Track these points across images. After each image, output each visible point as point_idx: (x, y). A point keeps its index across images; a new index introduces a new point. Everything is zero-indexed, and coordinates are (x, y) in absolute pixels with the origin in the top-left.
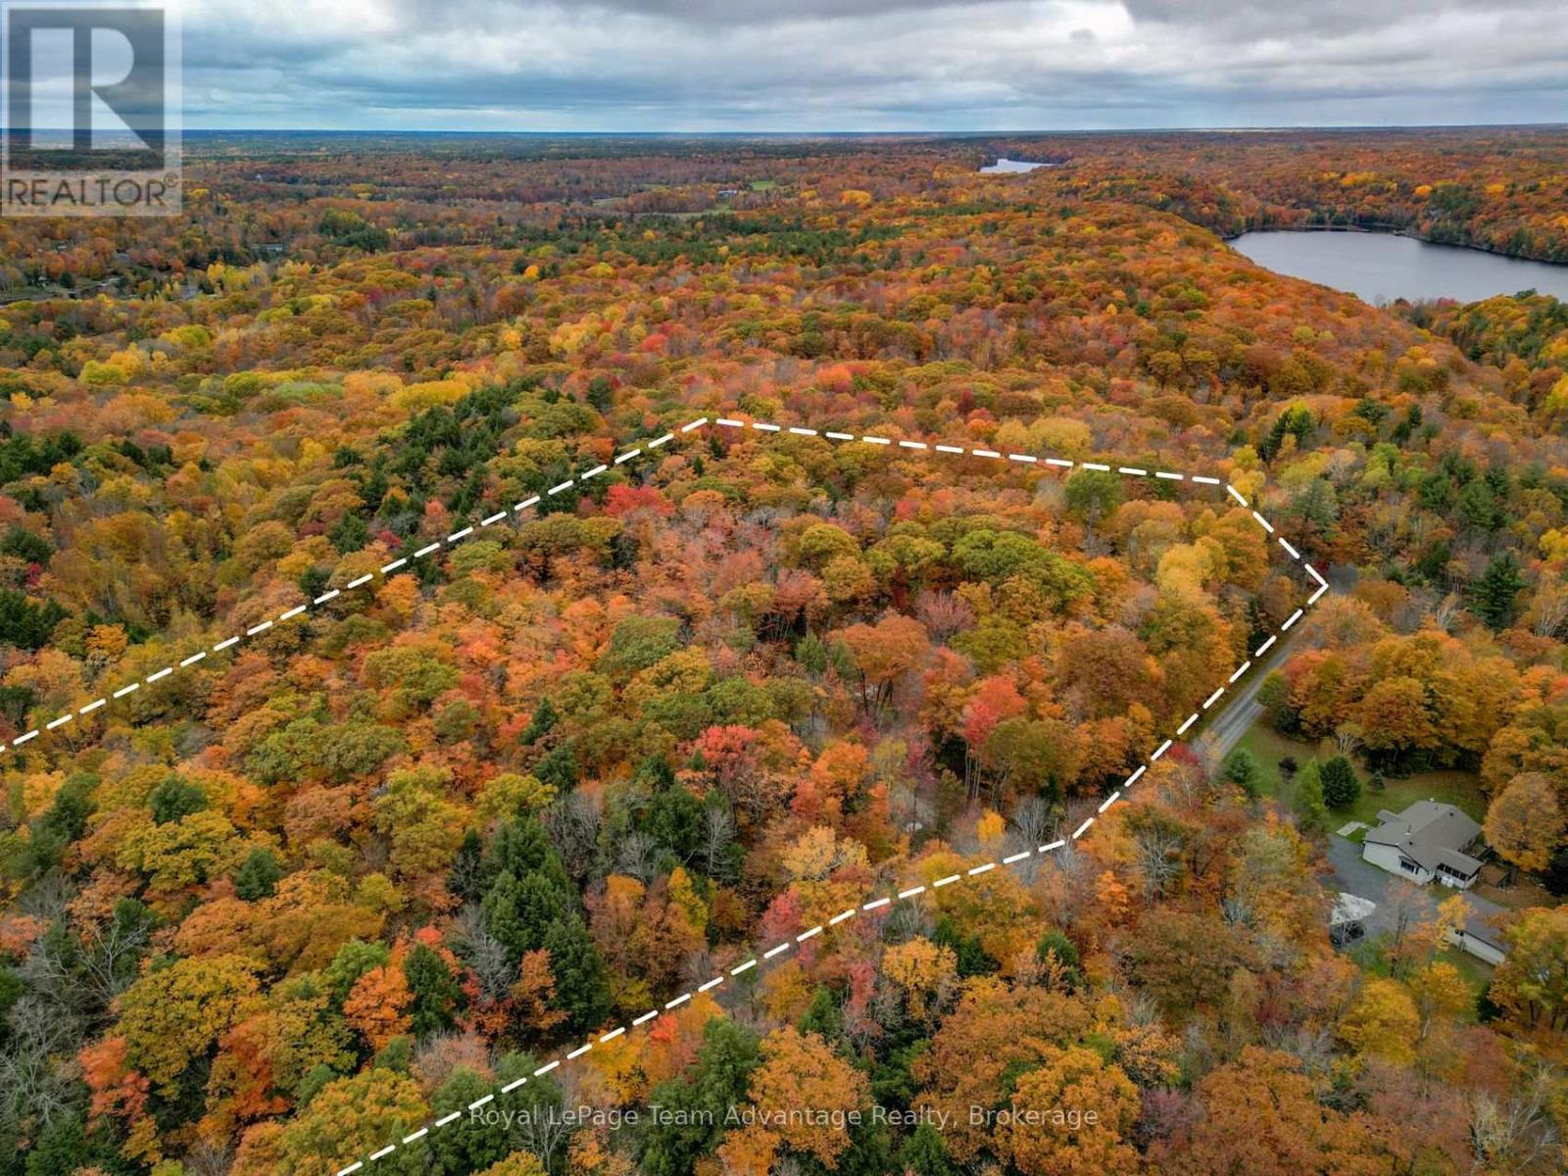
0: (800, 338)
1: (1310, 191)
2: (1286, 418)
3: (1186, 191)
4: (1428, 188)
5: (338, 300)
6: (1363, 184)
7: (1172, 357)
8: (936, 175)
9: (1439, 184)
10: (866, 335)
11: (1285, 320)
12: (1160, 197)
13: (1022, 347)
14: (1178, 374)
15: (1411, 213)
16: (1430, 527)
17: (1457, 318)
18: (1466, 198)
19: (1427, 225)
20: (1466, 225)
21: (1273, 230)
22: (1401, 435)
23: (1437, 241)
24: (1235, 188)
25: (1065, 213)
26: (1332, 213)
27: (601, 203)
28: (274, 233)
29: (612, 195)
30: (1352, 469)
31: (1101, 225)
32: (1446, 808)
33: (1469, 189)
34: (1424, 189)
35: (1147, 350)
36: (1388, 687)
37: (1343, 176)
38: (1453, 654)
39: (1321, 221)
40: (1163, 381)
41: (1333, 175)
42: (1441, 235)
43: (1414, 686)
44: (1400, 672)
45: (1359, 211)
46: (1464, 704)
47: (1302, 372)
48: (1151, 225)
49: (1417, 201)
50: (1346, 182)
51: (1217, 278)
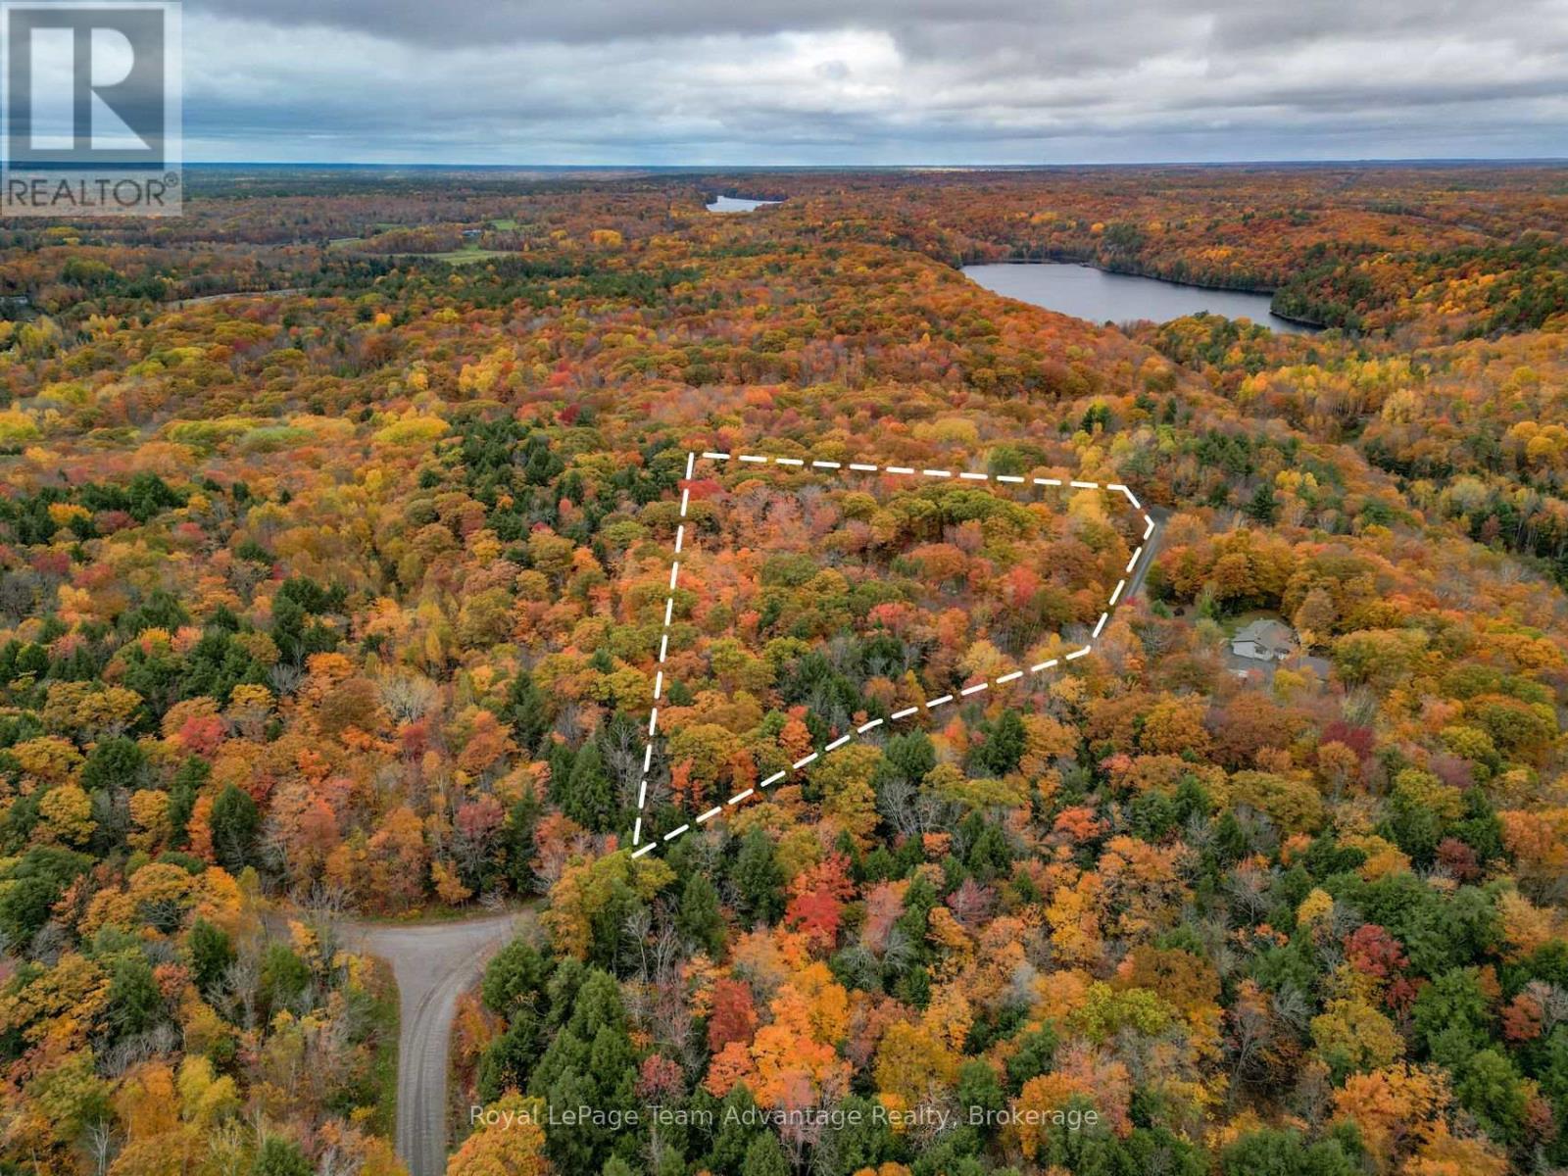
0: (691, 369)
1: (1007, 229)
2: (1091, 412)
3: (909, 230)
4: (1101, 226)
5: (205, 352)
6: (1049, 222)
7: (989, 373)
8: (674, 214)
9: (1109, 222)
11: (1058, 341)
12: (890, 235)
13: (870, 369)
14: (996, 386)
15: (1091, 247)
16: (1212, 475)
17: (1158, 336)
18: (1134, 234)
19: (1106, 258)
20: (1137, 257)
21: (984, 263)
22: (1169, 418)
23: (1116, 271)
24: (944, 226)
25: (833, 255)
26: (1028, 247)
27: (340, 244)
28: (11, 285)
29: (347, 235)
30: (1150, 442)
31: (870, 265)
32: (1270, 622)
33: (1134, 227)
34: (1097, 227)
35: (969, 369)
36: (1228, 559)
37: (1031, 215)
38: (1257, 539)
39: (1021, 255)
40: (984, 391)
41: (1024, 215)
42: (1119, 266)
43: (1240, 557)
44: (1231, 552)
45: (1049, 246)
46: (1269, 565)
47: (1081, 380)
48: (910, 265)
49: (1095, 236)
50: (1035, 220)
51: (994, 310)
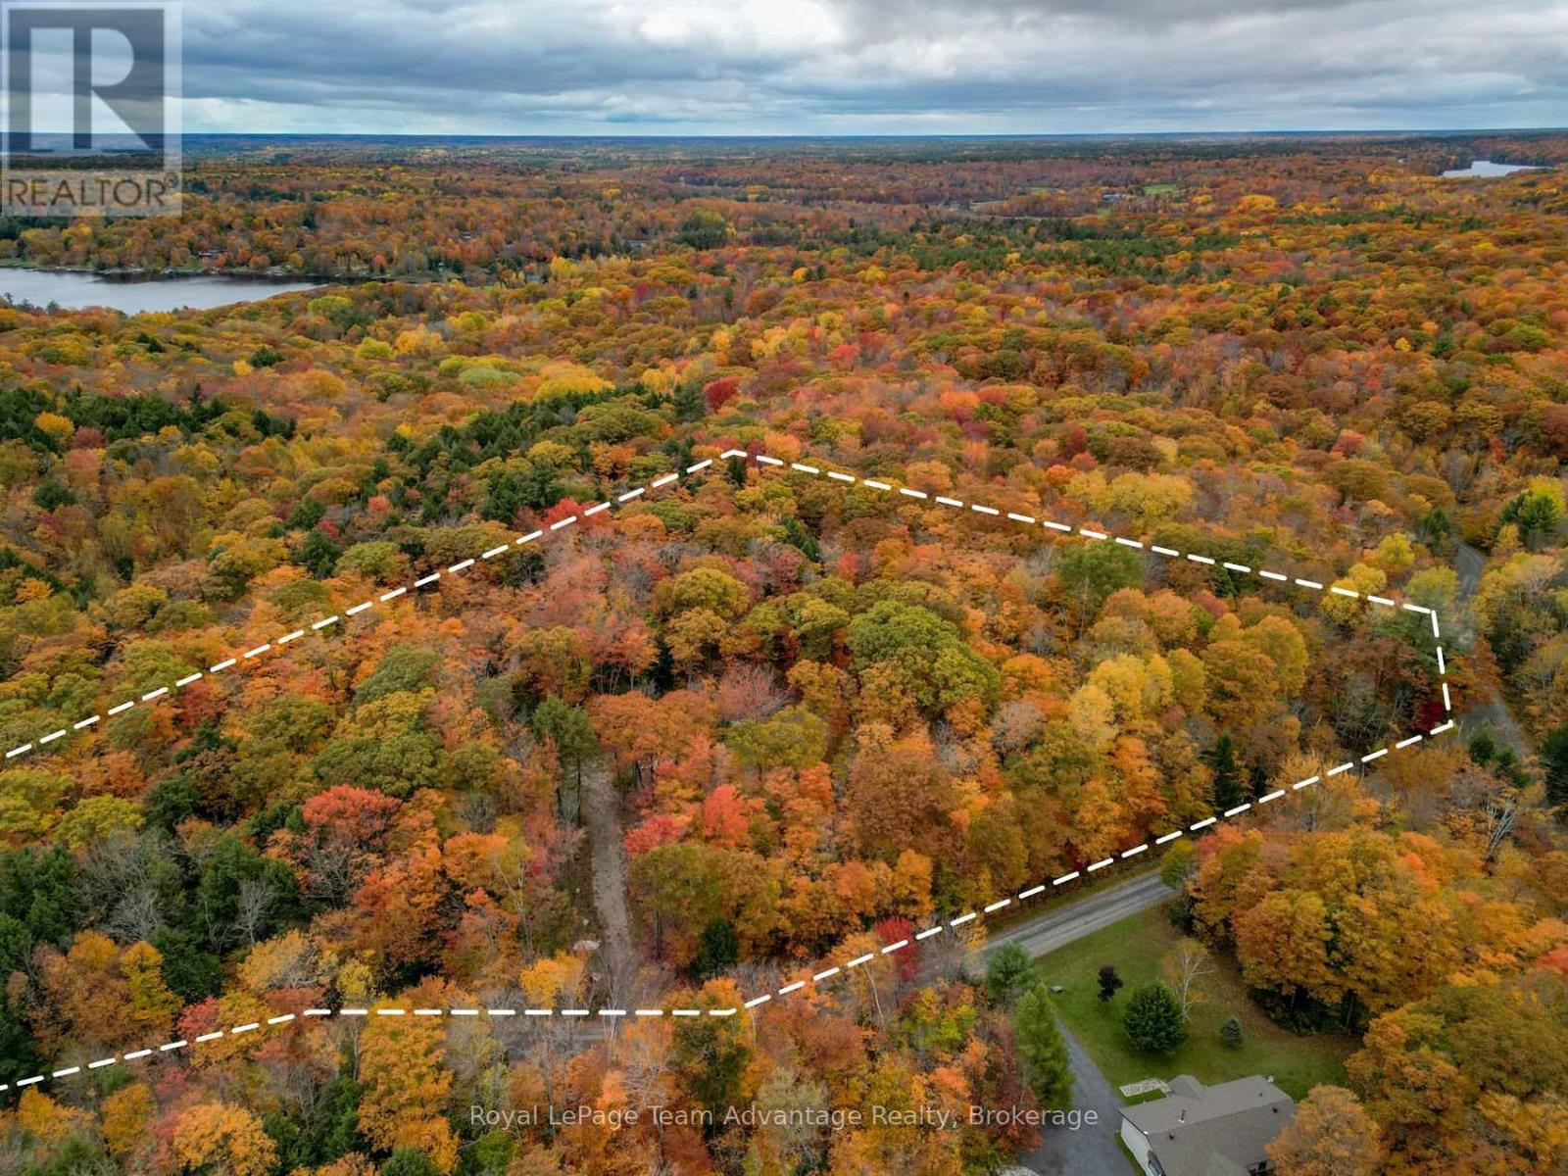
0: (994, 356)
5: (609, 293)
7: (1437, 409)
10: (1070, 357)
14: (1440, 432)
25: (1467, 226)
27: (977, 207)
28: (644, 231)
29: (995, 198)
35: (1409, 398)
40: (1418, 439)
